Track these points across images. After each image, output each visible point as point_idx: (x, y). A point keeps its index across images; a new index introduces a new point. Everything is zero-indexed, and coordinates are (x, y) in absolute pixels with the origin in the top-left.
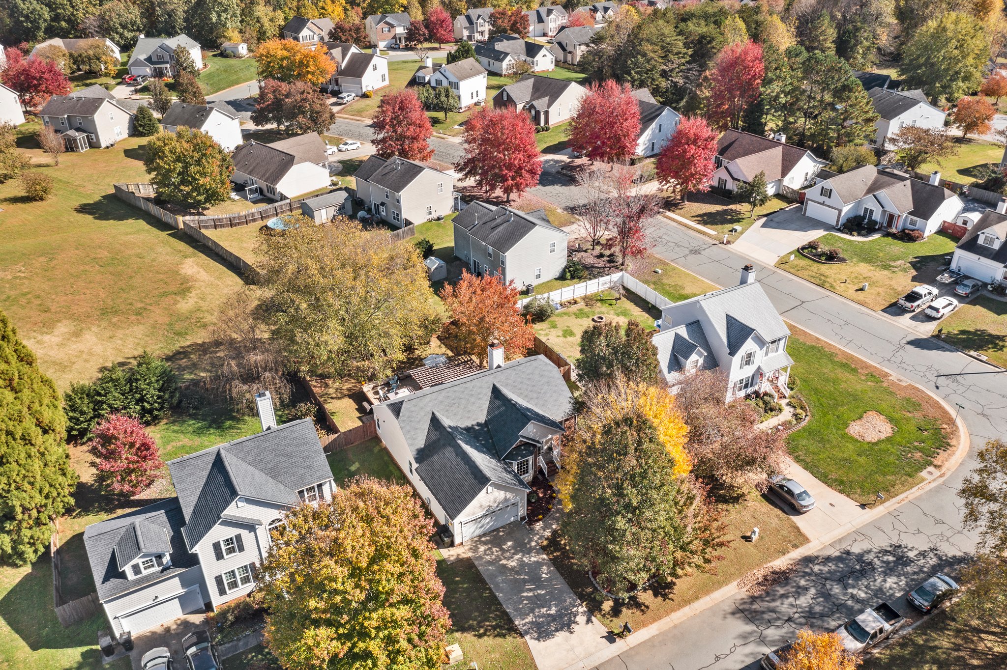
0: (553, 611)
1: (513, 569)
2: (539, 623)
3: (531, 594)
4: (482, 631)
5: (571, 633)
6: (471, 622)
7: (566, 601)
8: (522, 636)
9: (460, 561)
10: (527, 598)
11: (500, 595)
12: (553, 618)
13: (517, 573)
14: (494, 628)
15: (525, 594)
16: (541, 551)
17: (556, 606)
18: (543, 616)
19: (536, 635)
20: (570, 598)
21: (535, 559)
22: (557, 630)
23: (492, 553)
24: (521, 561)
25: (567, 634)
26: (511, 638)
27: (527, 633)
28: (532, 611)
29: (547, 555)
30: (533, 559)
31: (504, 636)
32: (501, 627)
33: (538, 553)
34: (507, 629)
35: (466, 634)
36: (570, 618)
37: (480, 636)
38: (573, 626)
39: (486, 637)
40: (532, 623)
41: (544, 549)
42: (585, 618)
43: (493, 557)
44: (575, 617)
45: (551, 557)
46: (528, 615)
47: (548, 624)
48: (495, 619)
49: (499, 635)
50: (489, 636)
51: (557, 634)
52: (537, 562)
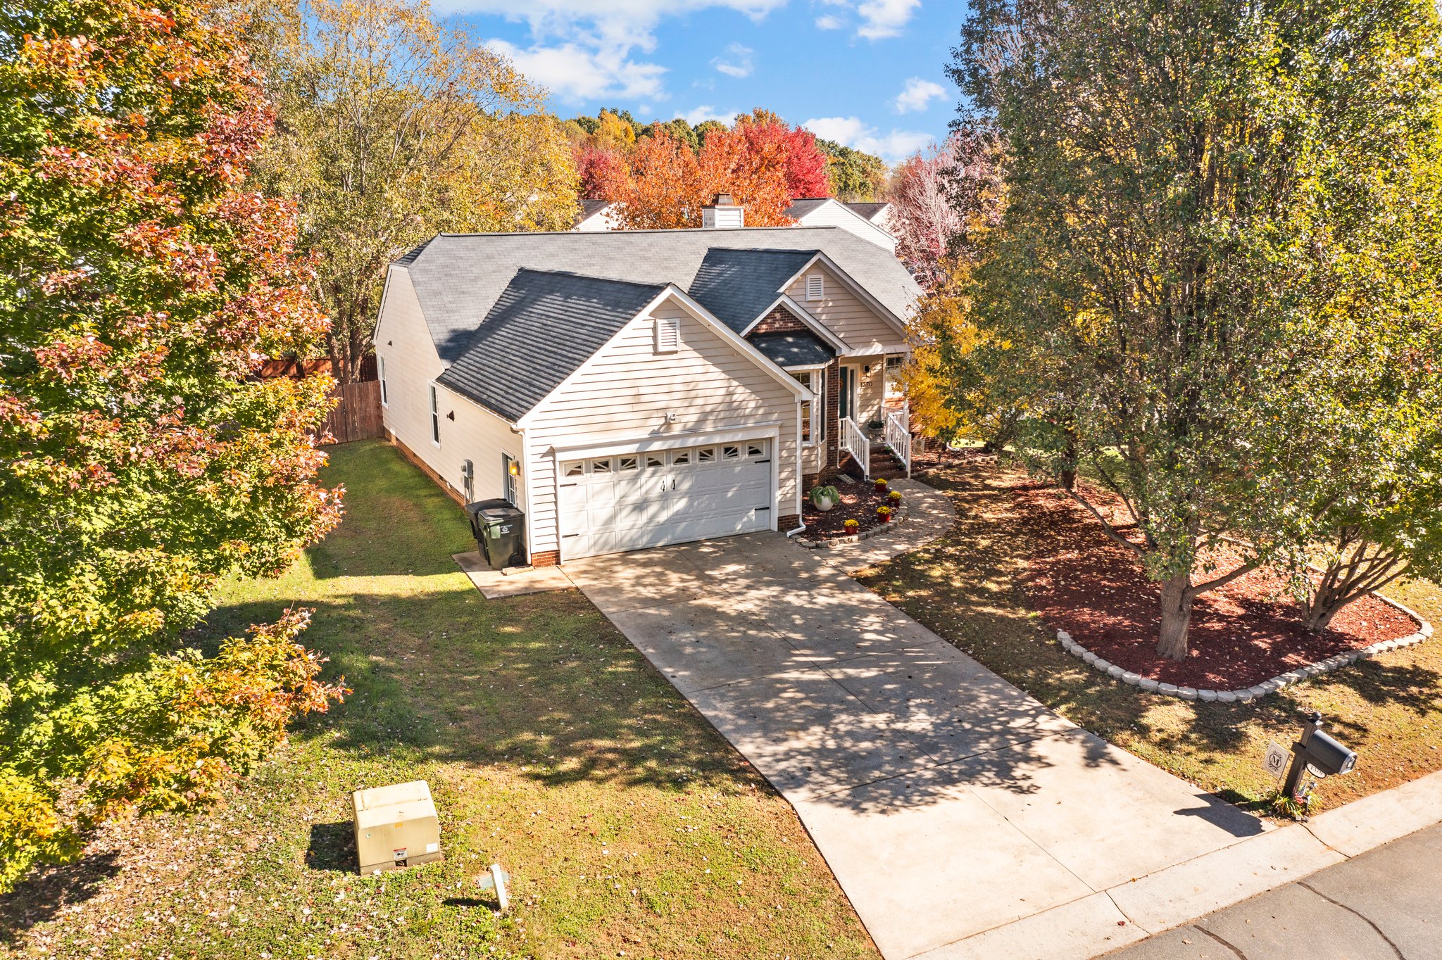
0: (920, 722)
1: (742, 619)
2: (855, 756)
3: (819, 676)
4: (571, 764)
5: (1022, 791)
6: (527, 736)
7: (974, 698)
8: (769, 788)
9: (534, 595)
10: (799, 685)
11: (678, 675)
12: (924, 744)
13: (760, 625)
14: (634, 758)
15: (793, 675)
16: (856, 587)
17: (930, 709)
18: (874, 734)
19: (843, 792)
20: (990, 692)
21: (834, 601)
22: (948, 780)
23: (666, 583)
24: (776, 600)
25: (1003, 795)
26: (713, 795)
27: (795, 781)
28: (824, 718)
29: (882, 593)
30: (822, 601)
31: (678, 783)
32: (667, 758)
33: (842, 587)
34: (700, 765)
35: (487, 771)
36: (1004, 749)
37: (556, 780)
38: (1021, 769)
39: (584, 786)
40: (822, 752)
41: (865, 583)
42: (1076, 750)
43: (671, 590)
44: (1027, 741)
45: (895, 597)
46: (804, 727)
47: (902, 759)
48: (640, 733)
49: (652, 779)
50: (600, 781)
51: (951, 790)
52: (840, 605)
